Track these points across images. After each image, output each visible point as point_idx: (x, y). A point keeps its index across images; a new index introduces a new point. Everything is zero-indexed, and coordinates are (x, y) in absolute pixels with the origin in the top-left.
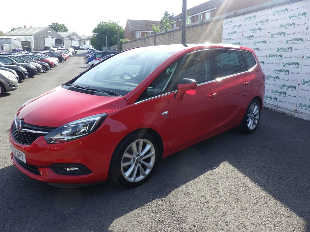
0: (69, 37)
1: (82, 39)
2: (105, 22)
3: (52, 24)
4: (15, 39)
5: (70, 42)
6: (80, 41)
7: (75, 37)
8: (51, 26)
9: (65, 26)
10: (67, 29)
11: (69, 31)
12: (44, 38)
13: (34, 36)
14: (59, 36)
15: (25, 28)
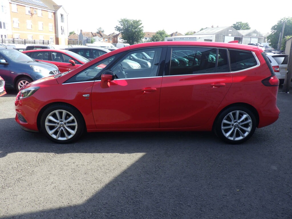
0: (249, 35)
1: (262, 36)
2: (288, 18)
3: (236, 23)
4: (200, 38)
5: (249, 39)
6: (259, 39)
7: (255, 35)
8: (235, 25)
9: (248, 25)
10: (250, 27)
11: (251, 29)
12: (224, 36)
13: (216, 35)
14: (239, 34)
15: (212, 28)
